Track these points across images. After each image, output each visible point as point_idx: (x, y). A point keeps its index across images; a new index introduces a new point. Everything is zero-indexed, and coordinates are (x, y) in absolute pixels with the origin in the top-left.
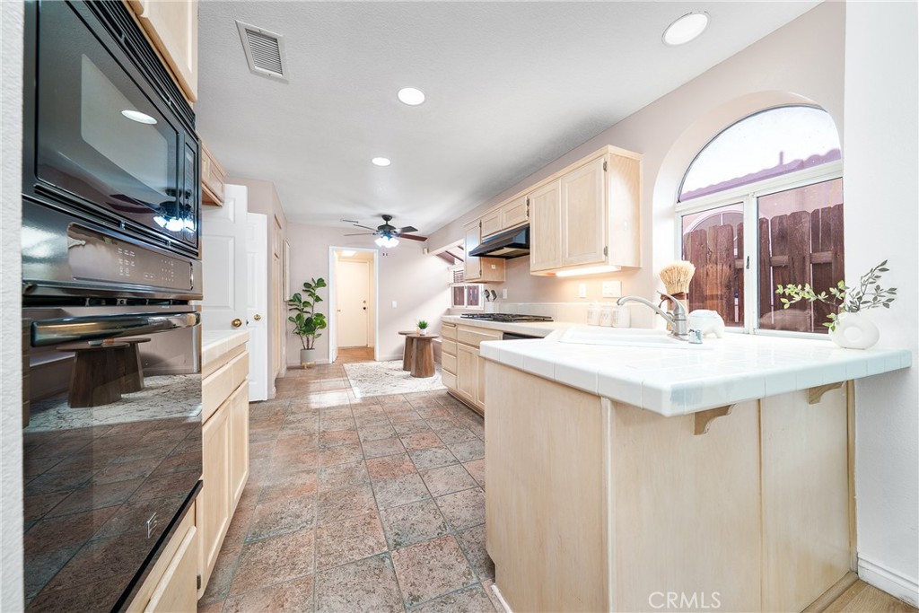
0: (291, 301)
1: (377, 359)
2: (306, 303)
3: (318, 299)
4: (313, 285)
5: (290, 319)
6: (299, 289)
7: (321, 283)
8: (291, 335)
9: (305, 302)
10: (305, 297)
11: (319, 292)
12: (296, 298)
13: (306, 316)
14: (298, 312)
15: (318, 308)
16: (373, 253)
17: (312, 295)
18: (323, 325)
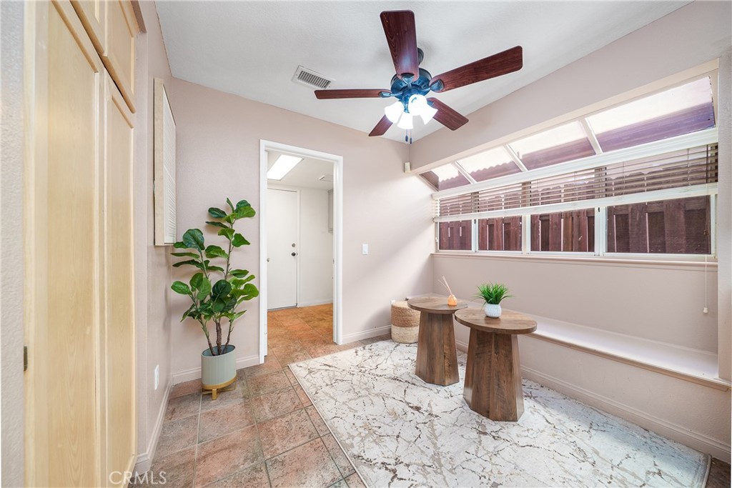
0: (177, 245)
1: (341, 342)
2: (214, 251)
3: (240, 241)
4: (229, 213)
5: (176, 287)
6: (198, 220)
7: (244, 209)
8: (177, 322)
9: (211, 248)
10: (211, 239)
11: (240, 226)
12: (192, 238)
13: (214, 278)
14: (195, 269)
15: (239, 259)
16: (330, 166)
17: (226, 232)
18: (252, 292)
